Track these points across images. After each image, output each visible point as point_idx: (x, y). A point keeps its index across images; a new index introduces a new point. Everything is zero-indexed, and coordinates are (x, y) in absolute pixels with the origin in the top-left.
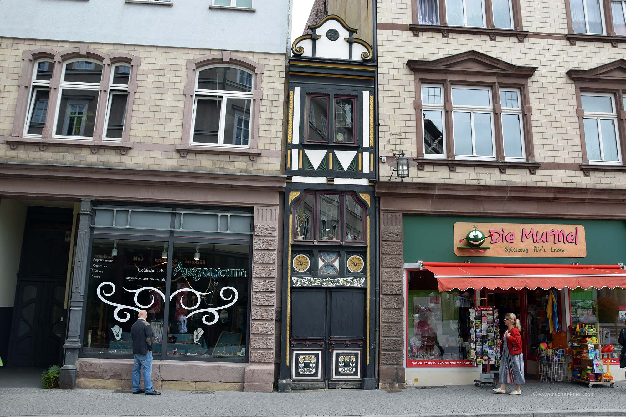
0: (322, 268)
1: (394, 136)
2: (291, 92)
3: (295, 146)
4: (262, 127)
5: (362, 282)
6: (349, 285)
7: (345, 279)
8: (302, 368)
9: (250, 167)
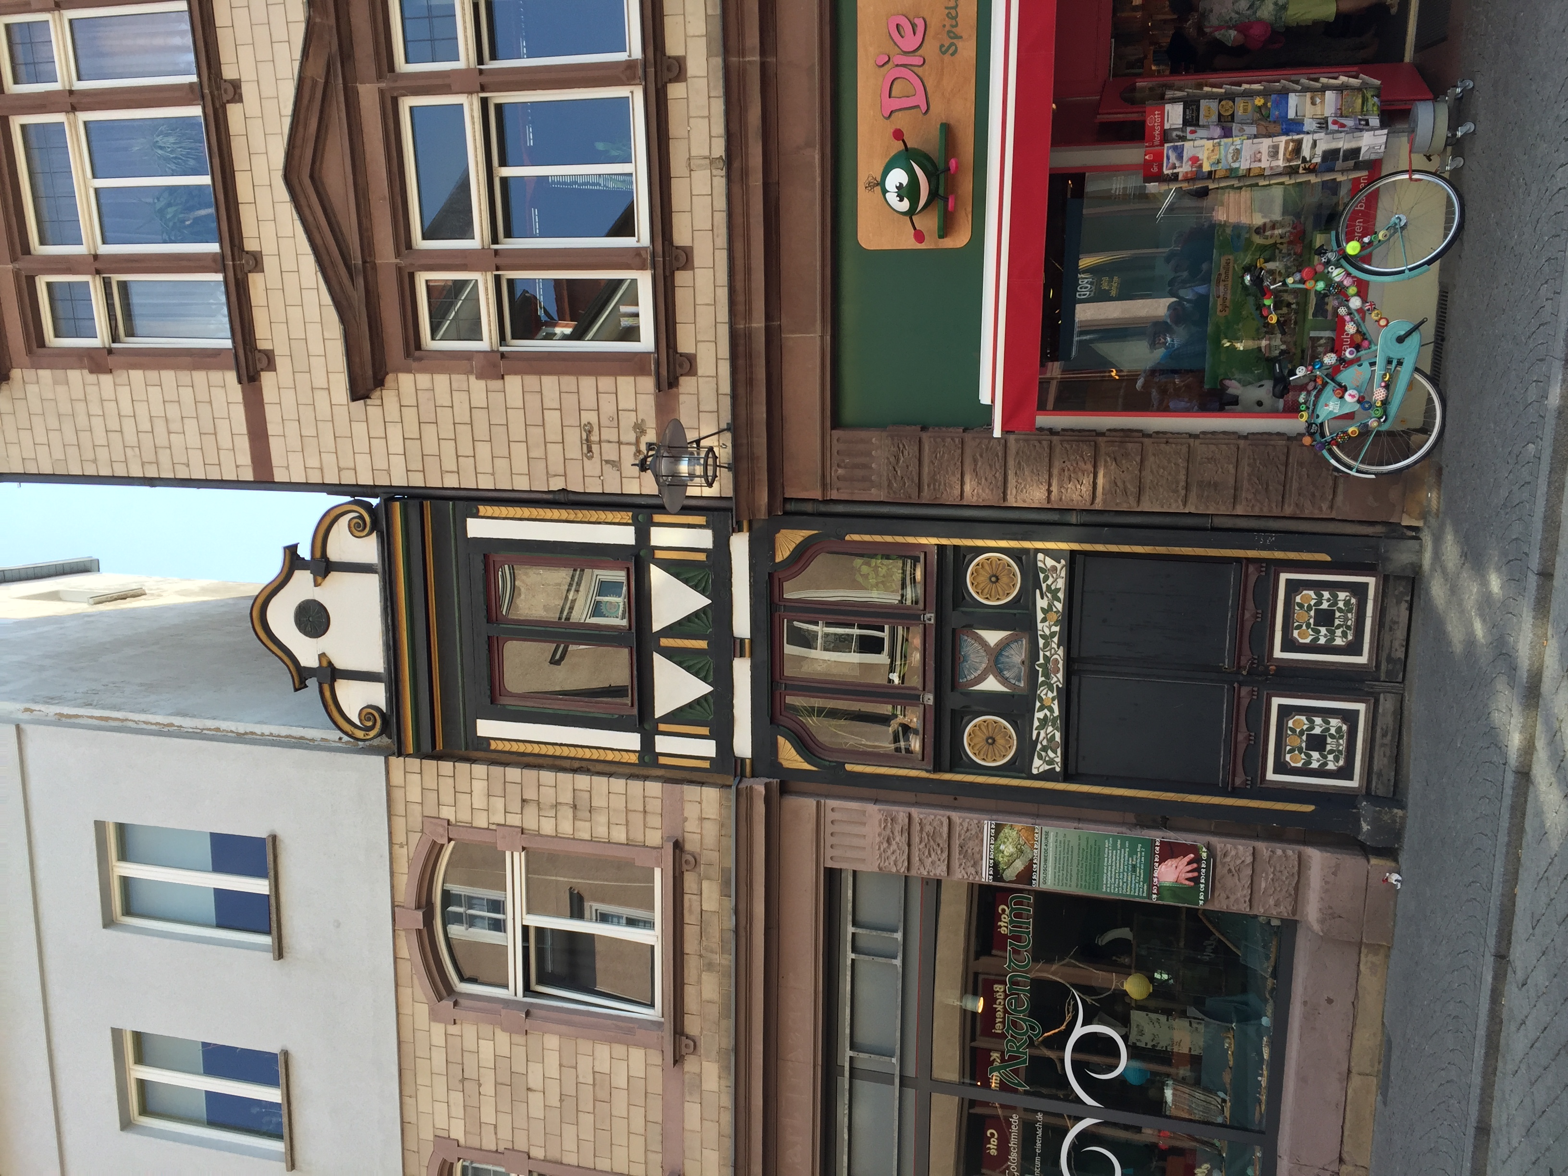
0: (1004, 681)
1: (595, 448)
2: (493, 745)
3: (648, 744)
4: (601, 832)
5: (1050, 562)
6: (1059, 606)
7: (1040, 615)
8: (1325, 757)
9: (715, 872)
